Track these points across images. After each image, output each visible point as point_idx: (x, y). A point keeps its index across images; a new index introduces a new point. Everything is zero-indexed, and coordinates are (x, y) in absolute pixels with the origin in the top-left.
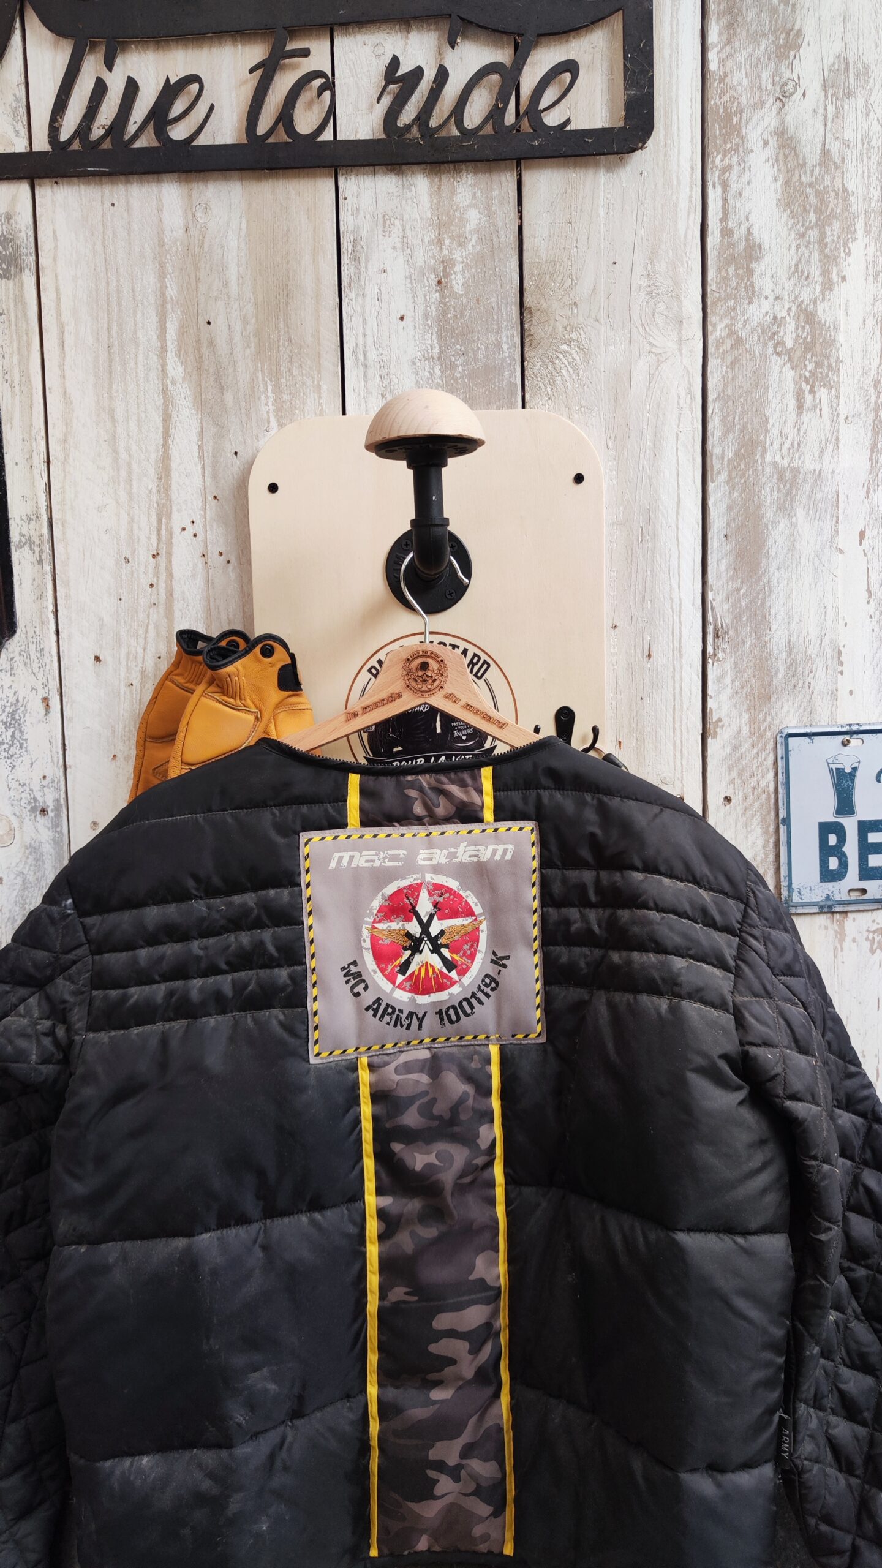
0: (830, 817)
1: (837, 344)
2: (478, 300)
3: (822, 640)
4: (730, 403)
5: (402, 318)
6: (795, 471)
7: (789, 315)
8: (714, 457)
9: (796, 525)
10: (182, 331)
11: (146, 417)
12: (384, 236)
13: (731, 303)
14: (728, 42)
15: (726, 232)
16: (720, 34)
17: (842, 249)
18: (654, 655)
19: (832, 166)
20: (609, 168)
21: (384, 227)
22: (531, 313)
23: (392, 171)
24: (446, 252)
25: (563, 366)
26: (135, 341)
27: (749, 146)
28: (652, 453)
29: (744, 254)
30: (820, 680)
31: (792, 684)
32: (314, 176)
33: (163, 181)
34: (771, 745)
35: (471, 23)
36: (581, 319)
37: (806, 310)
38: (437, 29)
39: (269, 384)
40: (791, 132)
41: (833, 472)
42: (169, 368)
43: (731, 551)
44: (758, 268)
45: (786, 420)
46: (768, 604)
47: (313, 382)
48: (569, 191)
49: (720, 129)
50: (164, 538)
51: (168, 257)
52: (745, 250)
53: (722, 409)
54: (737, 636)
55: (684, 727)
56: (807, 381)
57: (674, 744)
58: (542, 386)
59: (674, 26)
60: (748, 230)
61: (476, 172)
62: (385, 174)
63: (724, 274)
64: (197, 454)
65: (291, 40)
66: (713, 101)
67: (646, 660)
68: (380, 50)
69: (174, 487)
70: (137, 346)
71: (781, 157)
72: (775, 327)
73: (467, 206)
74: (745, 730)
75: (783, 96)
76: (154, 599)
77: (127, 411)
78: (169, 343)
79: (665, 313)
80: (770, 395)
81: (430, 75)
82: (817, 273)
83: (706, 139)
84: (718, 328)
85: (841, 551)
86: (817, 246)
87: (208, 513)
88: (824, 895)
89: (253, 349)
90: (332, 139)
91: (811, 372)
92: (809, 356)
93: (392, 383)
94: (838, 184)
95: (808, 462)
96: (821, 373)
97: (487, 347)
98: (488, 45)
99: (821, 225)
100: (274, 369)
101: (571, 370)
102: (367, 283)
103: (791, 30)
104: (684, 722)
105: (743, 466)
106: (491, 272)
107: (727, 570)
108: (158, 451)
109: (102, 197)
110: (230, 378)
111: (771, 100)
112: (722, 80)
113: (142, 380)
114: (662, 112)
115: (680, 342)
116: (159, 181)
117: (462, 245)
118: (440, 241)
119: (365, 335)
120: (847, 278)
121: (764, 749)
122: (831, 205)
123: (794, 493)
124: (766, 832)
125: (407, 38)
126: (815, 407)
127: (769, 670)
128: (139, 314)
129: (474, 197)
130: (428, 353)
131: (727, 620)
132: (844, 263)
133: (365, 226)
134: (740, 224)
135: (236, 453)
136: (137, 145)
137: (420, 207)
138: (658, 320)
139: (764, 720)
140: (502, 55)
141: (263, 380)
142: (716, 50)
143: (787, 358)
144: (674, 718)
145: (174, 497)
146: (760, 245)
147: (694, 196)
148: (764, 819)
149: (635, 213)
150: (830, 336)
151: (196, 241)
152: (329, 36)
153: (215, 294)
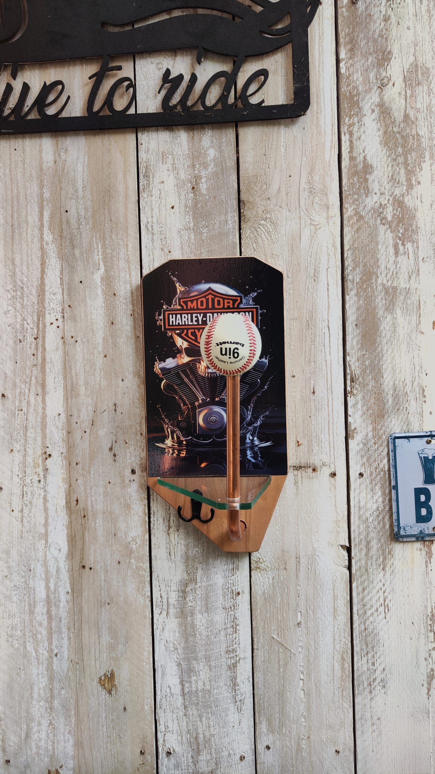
0: (421, 485)
1: (417, 219)
2: (215, 197)
3: (413, 383)
4: (357, 251)
5: (173, 208)
6: (395, 289)
7: (389, 203)
8: (349, 282)
9: (396, 319)
10: (52, 216)
11: (32, 262)
12: (163, 164)
13: (356, 197)
14: (351, 58)
15: (352, 159)
16: (346, 54)
17: (418, 167)
18: (316, 391)
19: (410, 123)
20: (286, 125)
21: (163, 159)
22: (244, 204)
23: (167, 129)
24: (197, 172)
25: (262, 232)
26: (27, 222)
27: (364, 113)
28: (313, 279)
29: (362, 170)
30: (413, 406)
31: (397, 408)
32: (124, 133)
33: (42, 137)
34: (385, 444)
35: (209, 51)
36: (272, 207)
37: (398, 200)
38: (191, 55)
39: (99, 244)
40: (387, 105)
41: (416, 289)
42: (45, 236)
43: (359, 334)
44: (371, 178)
45: (389, 260)
46: (381, 363)
47: (124, 243)
48: (264, 138)
49: (348, 104)
50: (41, 329)
51: (45, 177)
52: (363, 168)
53: (352, 255)
54: (364, 382)
55: (335, 433)
56: (400, 239)
57: (330, 443)
58: (251, 243)
59: (321, 51)
60: (365, 157)
61: (213, 129)
62: (163, 131)
63: (351, 181)
64: (60, 283)
65: (112, 62)
66: (343, 89)
67: (312, 395)
68: (161, 66)
69: (47, 301)
70: (27, 225)
71: (382, 118)
72: (381, 210)
73: (208, 147)
74: (370, 435)
75: (382, 85)
76: (35, 362)
77: (22, 260)
78: (45, 223)
79: (319, 203)
80: (380, 247)
81: (187, 78)
82: (404, 180)
83: (340, 109)
84: (349, 210)
85: (423, 333)
86: (403, 166)
87: (66, 315)
88: (419, 531)
89: (91, 225)
90: (134, 113)
91: (402, 234)
92: (401, 225)
93: (167, 243)
94: (414, 132)
95: (402, 284)
96: (408, 234)
97: (220, 223)
98: (219, 62)
99: (405, 154)
100: (102, 236)
101: (266, 234)
102: (153, 189)
103: (385, 51)
104: (335, 430)
105: (365, 286)
106: (222, 182)
107: (357, 344)
108: (38, 281)
109: (10, 145)
110: (78, 241)
111: (375, 88)
112: (348, 78)
113: (30, 243)
114: (315, 96)
115: (328, 218)
116: (40, 137)
117: (206, 168)
118: (194, 166)
119: (152, 217)
120: (421, 183)
121: (381, 445)
122: (410, 143)
123: (394, 301)
124: (384, 493)
125: (175, 59)
126: (405, 253)
127: (383, 400)
128: (29, 207)
129: (212, 142)
130: (187, 226)
131: (358, 372)
132: (419, 175)
133: (152, 159)
134: (360, 154)
135: (81, 282)
136: (29, 118)
137: (183, 148)
138: (315, 207)
139: (381, 429)
140: (227, 67)
141: (96, 241)
142: (344, 62)
143: (388, 227)
144: (329, 428)
145: (46, 306)
146: (371, 165)
147: (334, 140)
148: (382, 487)
149: (301, 149)
150: (412, 214)
151: (61, 168)
152: (132, 59)
153: (70, 196)
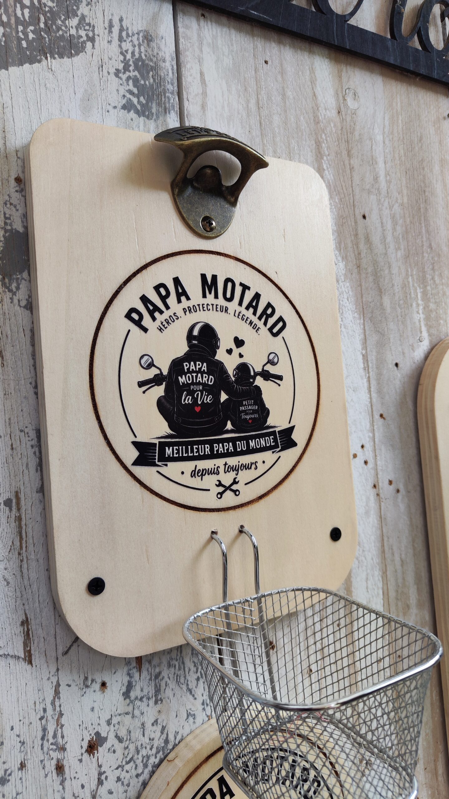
10: (342, 222)
39: (419, 290)
51: (323, 136)
64: (362, 366)
87: (377, 435)
89: (403, 251)
100: (421, 275)
110: (386, 281)
116: (311, 52)
135: (397, 365)
141: (413, 286)
151: (348, 127)
153: (367, 187)
